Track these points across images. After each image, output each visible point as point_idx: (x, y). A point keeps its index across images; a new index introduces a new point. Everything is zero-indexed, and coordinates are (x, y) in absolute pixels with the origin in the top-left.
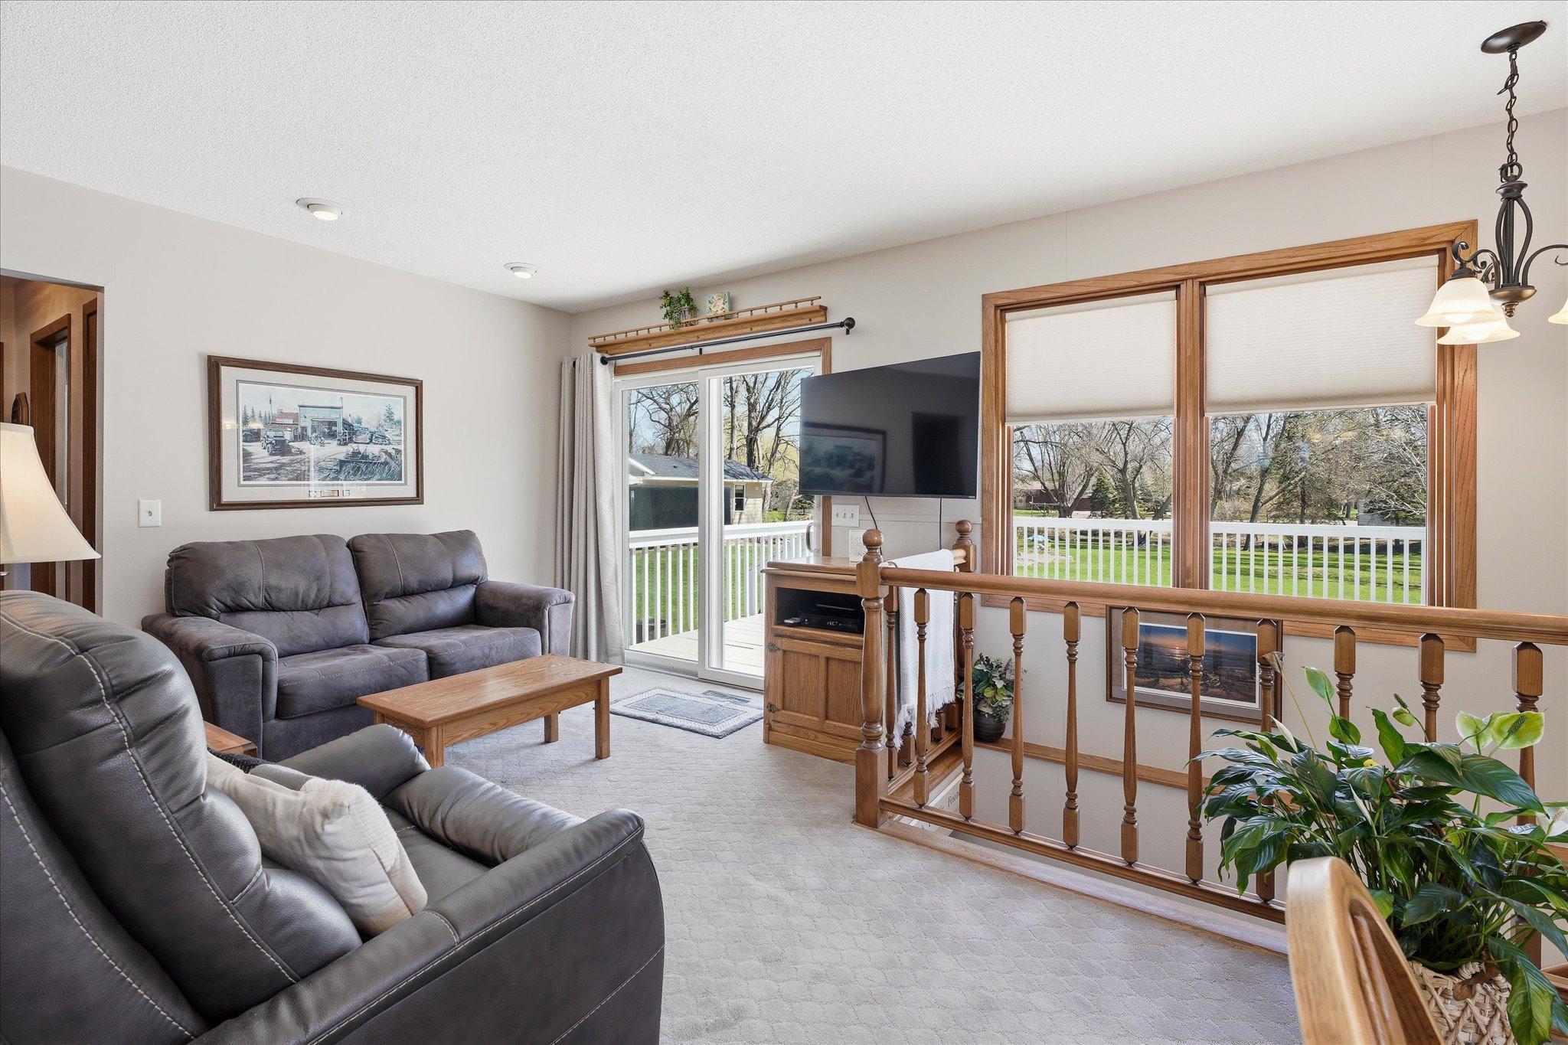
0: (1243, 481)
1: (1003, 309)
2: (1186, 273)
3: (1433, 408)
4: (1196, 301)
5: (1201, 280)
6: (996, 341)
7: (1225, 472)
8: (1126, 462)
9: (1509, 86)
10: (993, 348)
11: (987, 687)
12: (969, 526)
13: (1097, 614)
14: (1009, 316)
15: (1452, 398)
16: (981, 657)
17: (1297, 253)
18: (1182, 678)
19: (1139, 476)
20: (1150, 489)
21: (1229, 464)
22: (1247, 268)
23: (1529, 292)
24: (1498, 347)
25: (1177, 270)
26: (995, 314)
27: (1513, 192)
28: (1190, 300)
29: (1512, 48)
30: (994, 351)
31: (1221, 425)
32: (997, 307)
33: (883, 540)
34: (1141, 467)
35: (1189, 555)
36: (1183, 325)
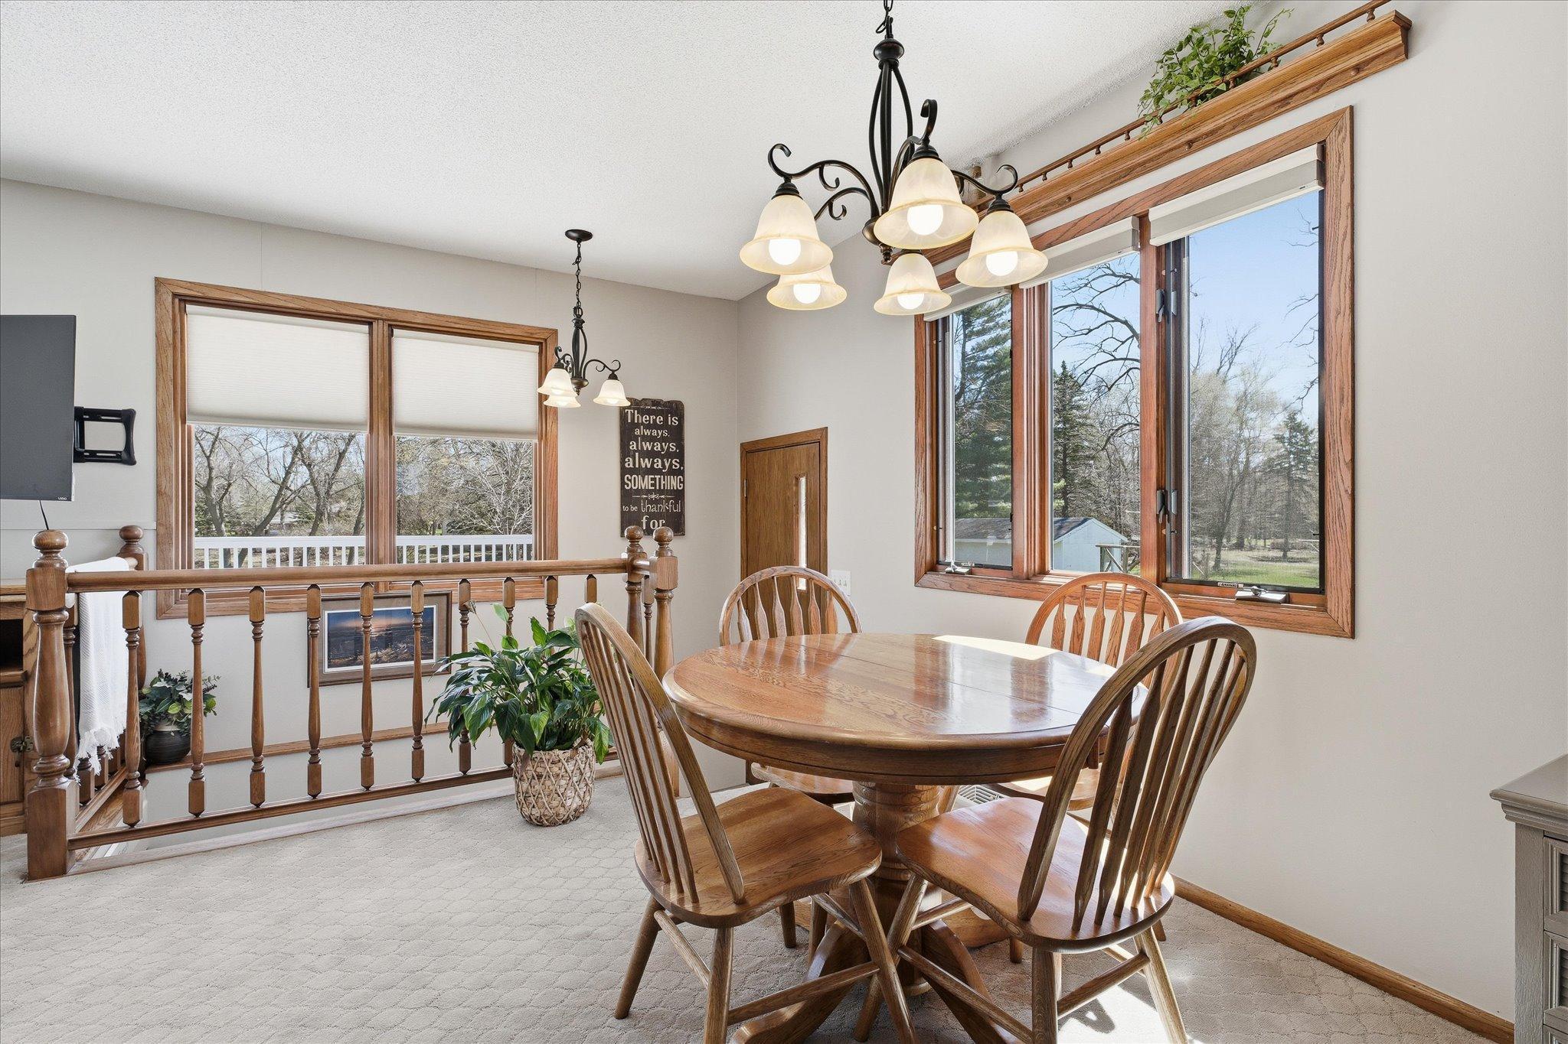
0: (343, 504)
1: (184, 300)
2: (378, 314)
3: (536, 444)
4: (386, 339)
5: (390, 323)
6: (175, 332)
7: (327, 493)
8: (210, 479)
9: (577, 262)
10: (171, 339)
11: (171, 704)
12: (140, 532)
13: (298, 610)
14: (190, 308)
15: (546, 439)
16: (160, 673)
17: (458, 321)
18: (377, 652)
19: (227, 495)
20: (239, 511)
21: (330, 485)
22: (425, 322)
23: (586, 383)
24: (570, 411)
25: (370, 309)
26: (173, 303)
27: (579, 324)
28: (380, 339)
29: (579, 241)
30: (171, 342)
31: (321, 444)
32: (175, 295)
33: (67, 542)
34: (229, 485)
35: (382, 548)
36: (375, 356)
